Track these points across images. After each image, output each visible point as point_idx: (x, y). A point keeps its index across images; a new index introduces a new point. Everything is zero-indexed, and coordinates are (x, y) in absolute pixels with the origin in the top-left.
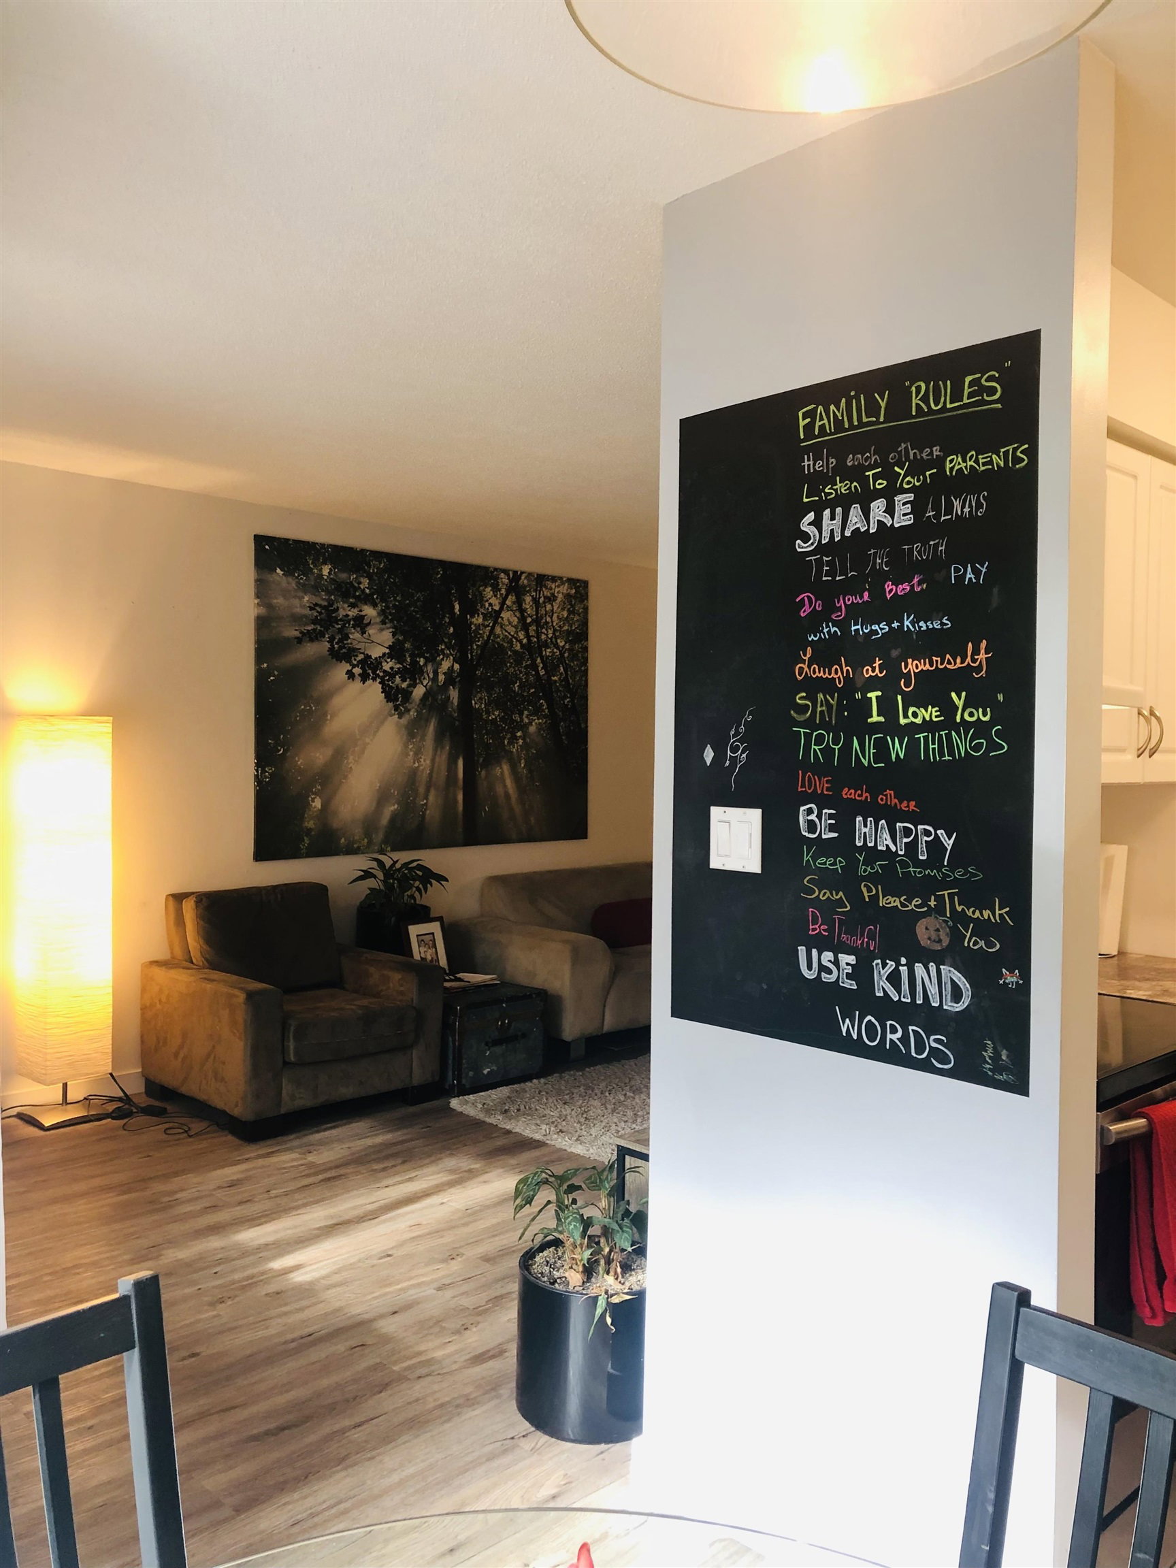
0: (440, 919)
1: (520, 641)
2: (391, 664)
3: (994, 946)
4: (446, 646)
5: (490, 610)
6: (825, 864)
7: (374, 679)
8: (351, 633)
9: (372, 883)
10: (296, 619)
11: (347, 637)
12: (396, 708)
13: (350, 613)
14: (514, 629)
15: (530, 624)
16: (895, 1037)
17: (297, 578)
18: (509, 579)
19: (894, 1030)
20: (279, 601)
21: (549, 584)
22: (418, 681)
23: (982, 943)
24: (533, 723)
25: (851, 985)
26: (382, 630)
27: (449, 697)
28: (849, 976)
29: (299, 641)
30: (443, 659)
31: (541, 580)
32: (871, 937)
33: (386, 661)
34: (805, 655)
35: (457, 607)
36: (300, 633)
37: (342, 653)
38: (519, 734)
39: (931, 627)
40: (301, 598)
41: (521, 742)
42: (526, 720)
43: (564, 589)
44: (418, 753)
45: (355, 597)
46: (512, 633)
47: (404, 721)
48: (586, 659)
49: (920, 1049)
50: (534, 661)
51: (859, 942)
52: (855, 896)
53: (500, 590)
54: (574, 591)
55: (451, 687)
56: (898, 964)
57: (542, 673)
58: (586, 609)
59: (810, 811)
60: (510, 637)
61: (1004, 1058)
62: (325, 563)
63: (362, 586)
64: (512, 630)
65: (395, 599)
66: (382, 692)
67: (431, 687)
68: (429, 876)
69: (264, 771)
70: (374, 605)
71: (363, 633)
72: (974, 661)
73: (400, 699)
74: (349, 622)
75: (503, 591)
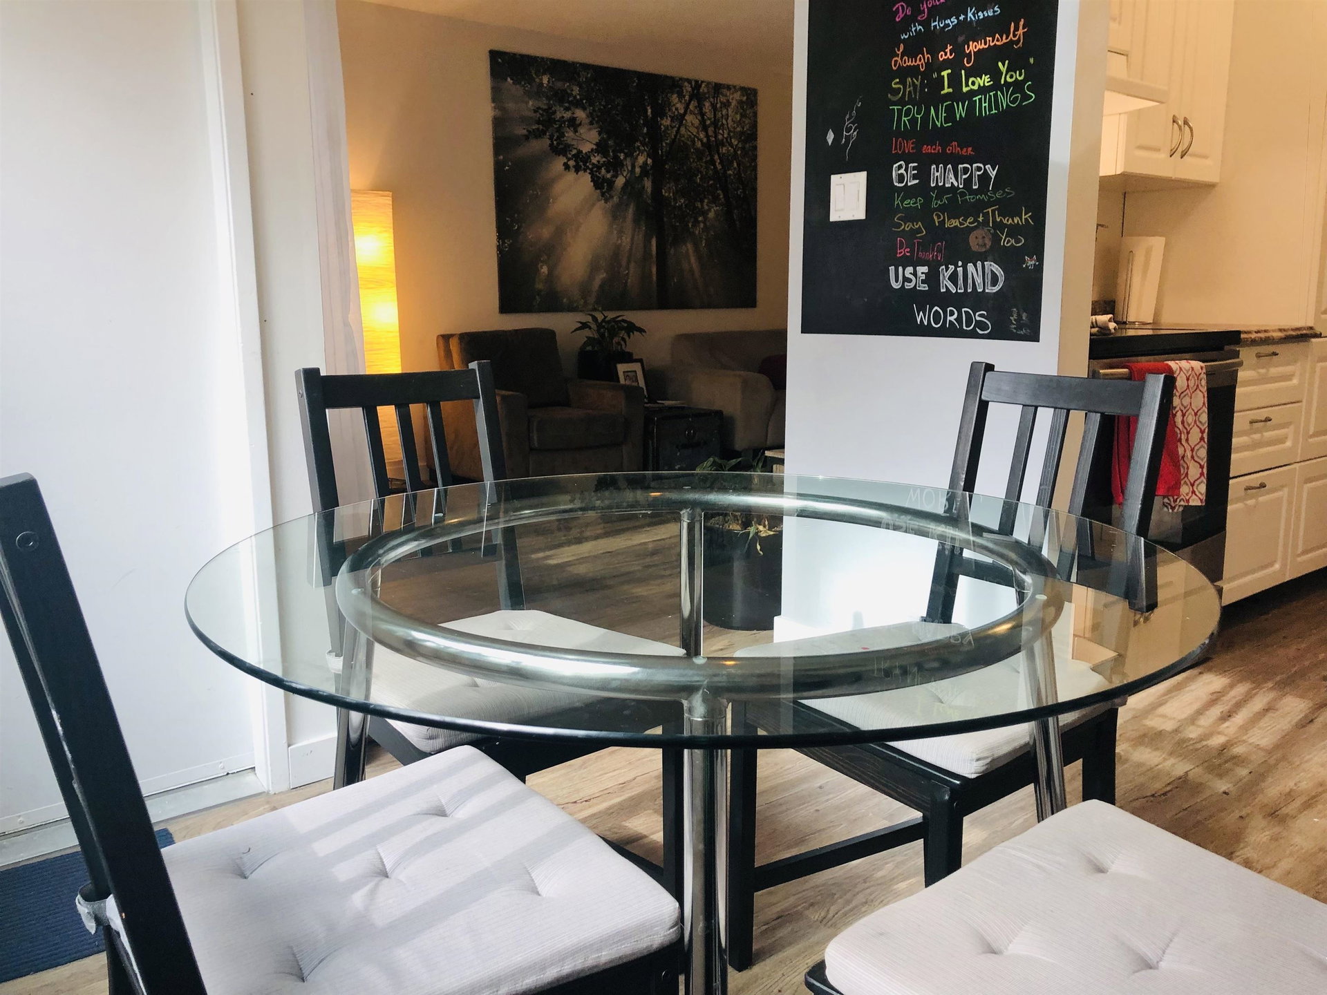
0: (640, 361)
1: (702, 141)
2: (597, 158)
3: (1020, 241)
4: (641, 143)
5: (676, 113)
6: (909, 204)
7: (585, 171)
8: (567, 132)
9: (587, 332)
10: (523, 119)
11: (563, 136)
12: (603, 194)
13: (565, 115)
14: (696, 130)
15: (709, 126)
16: (952, 318)
17: (523, 86)
18: (691, 87)
19: (952, 314)
20: (511, 106)
21: (725, 91)
22: (619, 173)
23: (1013, 241)
24: (712, 210)
25: (925, 287)
26: (590, 129)
27: (644, 187)
28: (923, 282)
29: (527, 138)
30: (638, 155)
31: (718, 88)
32: (939, 251)
33: (594, 156)
34: (899, 50)
35: (649, 111)
36: (528, 131)
37: (560, 149)
38: (700, 219)
39: (986, 15)
40: (527, 103)
41: (702, 225)
42: (706, 207)
43: (737, 96)
44: (621, 232)
45: (569, 102)
46: (695, 134)
47: (609, 205)
48: (756, 156)
49: (968, 324)
50: (712, 157)
51: (931, 256)
52: (929, 225)
53: (684, 97)
54: (745, 98)
55: (646, 178)
56: (957, 266)
57: (719, 167)
58: (755, 114)
59: (900, 167)
60: (693, 136)
61: (1024, 318)
62: (544, 73)
63: (574, 93)
64: (694, 131)
65: (600, 104)
66: (591, 181)
67: (630, 178)
68: (631, 328)
69: (504, 243)
70: (584, 109)
71: (576, 131)
72: (1015, 36)
73: (606, 188)
74: (564, 122)
75: (687, 98)
